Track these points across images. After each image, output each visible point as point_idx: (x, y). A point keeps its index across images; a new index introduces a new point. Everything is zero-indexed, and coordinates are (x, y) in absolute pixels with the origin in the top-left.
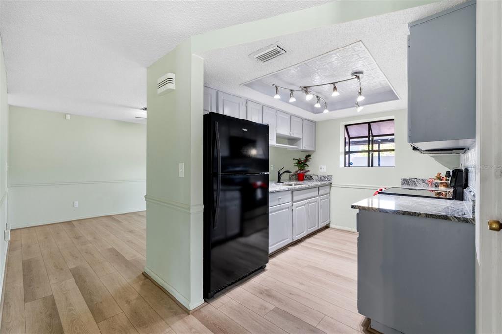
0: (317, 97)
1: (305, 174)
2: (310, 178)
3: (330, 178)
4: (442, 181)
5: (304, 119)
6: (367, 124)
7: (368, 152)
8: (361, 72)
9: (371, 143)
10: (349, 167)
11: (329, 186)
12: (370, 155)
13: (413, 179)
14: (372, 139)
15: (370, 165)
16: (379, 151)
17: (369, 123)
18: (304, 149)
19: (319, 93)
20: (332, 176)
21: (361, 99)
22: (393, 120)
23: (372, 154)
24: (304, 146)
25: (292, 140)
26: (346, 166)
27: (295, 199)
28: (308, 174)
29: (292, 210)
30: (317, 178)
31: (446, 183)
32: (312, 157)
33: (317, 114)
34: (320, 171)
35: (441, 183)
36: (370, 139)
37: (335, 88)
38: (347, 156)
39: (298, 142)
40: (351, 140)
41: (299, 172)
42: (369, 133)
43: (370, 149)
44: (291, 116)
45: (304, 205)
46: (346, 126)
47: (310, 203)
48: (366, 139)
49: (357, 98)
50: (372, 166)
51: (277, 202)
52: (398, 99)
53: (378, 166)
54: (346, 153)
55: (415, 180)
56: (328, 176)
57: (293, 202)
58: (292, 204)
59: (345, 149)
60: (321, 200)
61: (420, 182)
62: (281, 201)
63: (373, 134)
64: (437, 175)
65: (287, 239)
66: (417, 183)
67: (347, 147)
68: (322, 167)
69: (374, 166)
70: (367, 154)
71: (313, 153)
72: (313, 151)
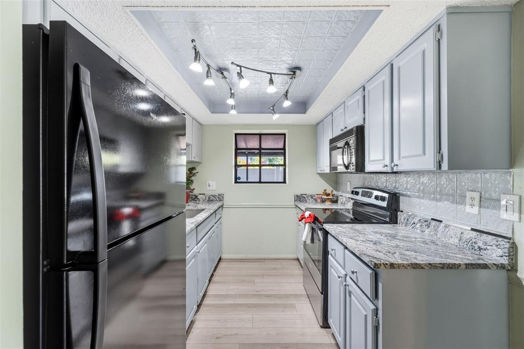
1: (190, 193)
2: (195, 199)
3: (221, 197)
4: (329, 197)
5: (193, 118)
6: (258, 136)
11: (221, 208)
13: (304, 195)
17: (260, 135)
18: (193, 159)
20: (223, 195)
21: (287, 104)
24: (193, 156)
26: (236, 181)
28: (193, 192)
30: (204, 198)
31: (332, 199)
32: (198, 169)
33: (213, 114)
34: (208, 188)
35: (328, 199)
37: (271, 81)
45: (206, 242)
46: (236, 134)
52: (306, 112)
53: (266, 181)
56: (219, 195)
57: (198, 243)
59: (235, 162)
60: (217, 228)
61: (310, 198)
64: (323, 191)
66: (307, 198)
68: (211, 183)
69: (262, 181)
70: (258, 168)
71: (199, 165)
72: (199, 163)
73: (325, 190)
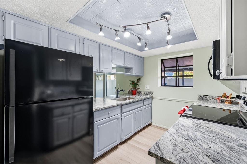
0: (139, 38)
1: (137, 90)
2: (140, 93)
3: (152, 93)
4: (228, 99)
5: (134, 55)
6: (175, 59)
7: (176, 76)
8: (168, 13)
9: (177, 71)
10: (164, 86)
11: (151, 99)
12: (177, 78)
13: (206, 96)
14: (179, 68)
15: (177, 85)
16: (183, 76)
17: (177, 58)
19: (140, 35)
20: (153, 92)
21: (169, 38)
22: (192, 56)
23: (179, 78)
24: (135, 73)
25: (128, 69)
26: (162, 85)
27: (123, 111)
28: (139, 90)
29: (122, 119)
30: (144, 93)
31: (230, 101)
32: (141, 80)
33: (142, 52)
34: (146, 88)
35: (226, 100)
36: (177, 68)
37: (148, 28)
38: (163, 79)
39: (131, 70)
40: (166, 69)
41: (132, 89)
42: (176, 65)
43: (177, 75)
44: (125, 52)
45: (132, 114)
46: (162, 60)
47: (136, 112)
48: (175, 68)
49: (166, 37)
50: (178, 86)
51: (107, 116)
52: (197, 39)
53: (182, 85)
54: (162, 77)
55: (207, 97)
56: (151, 92)
57: (122, 113)
58: (122, 115)
59: (161, 75)
60: (145, 108)
61: (211, 98)
62: (110, 115)
63: (179, 66)
64: (223, 94)
65: (117, 141)
66: (208, 99)
67: (163, 73)
68: (147, 86)
69: (179, 86)
70: (175, 78)
71: (142, 77)
72: (142, 76)
73: (225, 94)
